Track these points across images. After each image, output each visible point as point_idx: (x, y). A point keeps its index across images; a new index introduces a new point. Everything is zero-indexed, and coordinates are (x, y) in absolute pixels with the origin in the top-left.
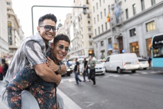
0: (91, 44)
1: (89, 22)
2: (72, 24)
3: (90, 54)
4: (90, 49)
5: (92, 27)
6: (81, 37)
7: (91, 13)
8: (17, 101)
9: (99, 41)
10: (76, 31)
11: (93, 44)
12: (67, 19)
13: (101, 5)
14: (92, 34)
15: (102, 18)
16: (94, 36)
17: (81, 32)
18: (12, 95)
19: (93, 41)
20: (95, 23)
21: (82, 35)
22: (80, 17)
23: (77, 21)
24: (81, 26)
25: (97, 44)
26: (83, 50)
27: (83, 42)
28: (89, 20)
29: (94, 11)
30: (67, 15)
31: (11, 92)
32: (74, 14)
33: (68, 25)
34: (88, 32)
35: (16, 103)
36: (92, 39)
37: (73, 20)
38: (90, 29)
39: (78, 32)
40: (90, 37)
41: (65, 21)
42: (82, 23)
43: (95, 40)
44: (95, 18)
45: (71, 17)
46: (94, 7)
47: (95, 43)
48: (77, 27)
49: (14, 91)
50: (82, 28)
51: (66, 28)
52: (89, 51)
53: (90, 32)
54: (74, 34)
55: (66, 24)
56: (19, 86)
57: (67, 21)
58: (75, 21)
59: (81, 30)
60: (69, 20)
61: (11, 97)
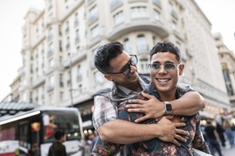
56: (100, 151)
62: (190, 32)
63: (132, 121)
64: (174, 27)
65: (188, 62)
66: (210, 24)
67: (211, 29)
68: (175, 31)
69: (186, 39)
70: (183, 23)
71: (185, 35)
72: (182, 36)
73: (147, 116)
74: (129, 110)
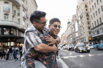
0: (90, 33)
1: (88, 19)
2: (77, 21)
3: (90, 40)
4: (90, 36)
5: (90, 22)
6: (83, 29)
7: (89, 13)
8: (32, 65)
9: (95, 31)
10: (79, 26)
11: (91, 33)
12: (73, 18)
13: (95, 7)
14: (91, 26)
15: (97, 15)
16: (92, 27)
17: (83, 25)
18: (28, 60)
19: (91, 31)
20: (92, 19)
21: (83, 28)
22: (81, 16)
23: (79, 19)
24: (83, 22)
25: (94, 33)
26: (84, 37)
27: (84, 32)
28: (88, 17)
29: (91, 11)
30: (73, 16)
31: (28, 58)
32: (77, 15)
33: (74, 22)
34: (87, 25)
35: (31, 66)
36: (90, 30)
37: (77, 18)
38: (89, 23)
39: (80, 26)
40: (89, 28)
41: (72, 20)
42: (83, 20)
43: (93, 31)
44: (92, 16)
45: (76, 17)
46: (91, 9)
47: (93, 32)
48: (80, 23)
49: (29, 58)
50: (83, 23)
51: (73, 24)
52: (89, 38)
53: (89, 25)
54: (78, 27)
55: (72, 22)
56: (32, 54)
57: (73, 20)
58: (78, 19)
59: (82, 24)
60: (75, 19)
61: (28, 62)
62: (29, 7)
63: (47, 44)
64: (23, 3)
65: (26, 20)
66: (37, 6)
67: (37, 8)
68: (23, 5)
69: (27, 10)
70: (27, 2)
71: (27, 8)
72: (25, 8)
73: (51, 43)
74: (47, 40)
